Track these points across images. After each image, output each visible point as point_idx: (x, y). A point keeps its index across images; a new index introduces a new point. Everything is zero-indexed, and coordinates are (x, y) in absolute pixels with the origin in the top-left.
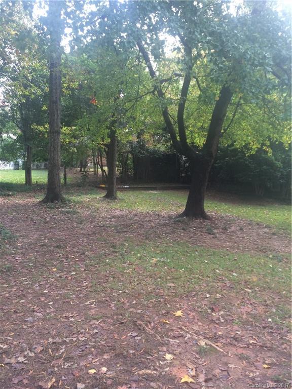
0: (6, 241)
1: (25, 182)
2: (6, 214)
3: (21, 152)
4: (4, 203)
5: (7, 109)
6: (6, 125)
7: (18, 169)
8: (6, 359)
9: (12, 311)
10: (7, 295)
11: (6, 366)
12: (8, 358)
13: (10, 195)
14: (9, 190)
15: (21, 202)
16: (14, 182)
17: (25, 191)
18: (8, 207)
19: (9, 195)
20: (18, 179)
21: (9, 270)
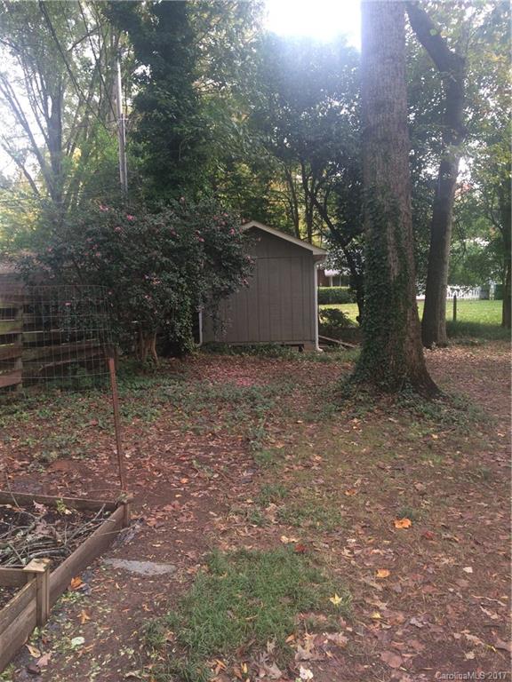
0: (477, 425)
1: (501, 323)
2: (471, 378)
3: (496, 268)
4: (467, 358)
5: (477, 195)
6: (473, 223)
7: (488, 299)
8: (499, 640)
9: (501, 553)
10: (488, 522)
11: (500, 653)
12: (502, 640)
13: (476, 344)
14: (473, 336)
15: (495, 357)
16: (482, 321)
17: (502, 338)
18: (473, 364)
19: (473, 344)
20: (488, 317)
21: (486, 478)
